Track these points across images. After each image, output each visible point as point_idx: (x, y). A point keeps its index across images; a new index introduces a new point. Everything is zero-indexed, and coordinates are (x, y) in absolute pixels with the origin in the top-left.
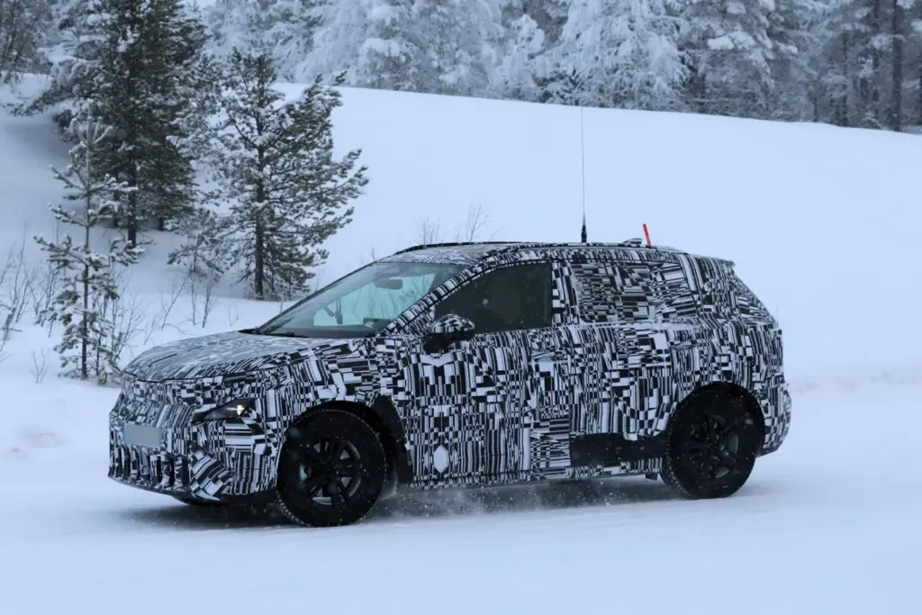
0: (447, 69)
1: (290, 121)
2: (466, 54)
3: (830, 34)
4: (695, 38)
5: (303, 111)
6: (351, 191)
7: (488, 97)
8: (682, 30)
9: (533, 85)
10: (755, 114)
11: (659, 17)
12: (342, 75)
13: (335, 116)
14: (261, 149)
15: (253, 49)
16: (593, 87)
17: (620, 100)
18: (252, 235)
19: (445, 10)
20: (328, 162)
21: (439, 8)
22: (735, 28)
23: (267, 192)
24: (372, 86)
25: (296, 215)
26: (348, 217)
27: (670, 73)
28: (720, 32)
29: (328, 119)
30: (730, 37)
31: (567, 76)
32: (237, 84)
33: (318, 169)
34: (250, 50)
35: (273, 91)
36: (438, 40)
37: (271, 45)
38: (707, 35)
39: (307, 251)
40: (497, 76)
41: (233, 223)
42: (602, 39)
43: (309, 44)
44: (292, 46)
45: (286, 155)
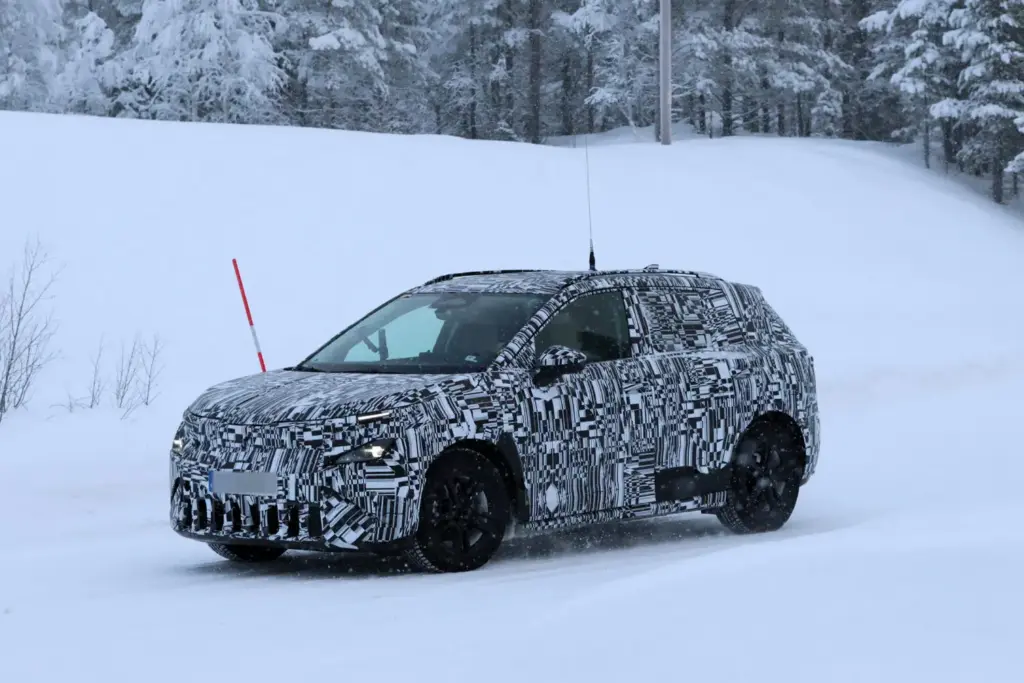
2: (21, 61)
3: (454, 30)
4: (293, 38)
7: (49, 112)
8: (278, 26)
9: (101, 97)
10: (367, 126)
11: (250, 12)
16: (173, 97)
17: (202, 114)
22: (342, 24)
27: (264, 78)
28: (323, 29)
30: (334, 34)
31: (141, 84)
38: (308, 34)
40: (58, 86)
42: (183, 40)
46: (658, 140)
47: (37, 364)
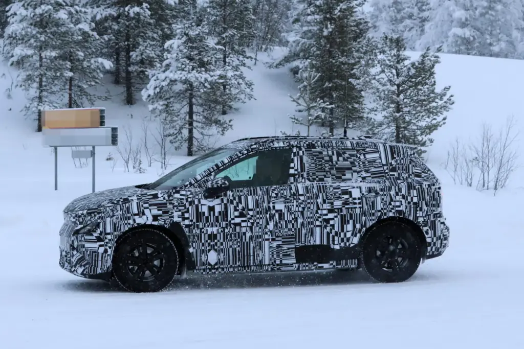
0: (494, 44)
1: (413, 71)
5: (420, 66)
6: (445, 107)
12: (440, 47)
13: (437, 69)
14: (398, 86)
15: (393, 34)
18: (394, 131)
19: (493, 13)
20: (433, 92)
21: (490, 12)
23: (402, 108)
24: (456, 52)
25: (417, 120)
26: (444, 121)
29: (433, 70)
32: (385, 52)
33: (428, 96)
34: (391, 34)
35: (404, 55)
36: (489, 29)
37: (403, 31)
39: (423, 139)
41: (384, 124)
43: (422, 31)
44: (414, 32)
45: (411, 89)
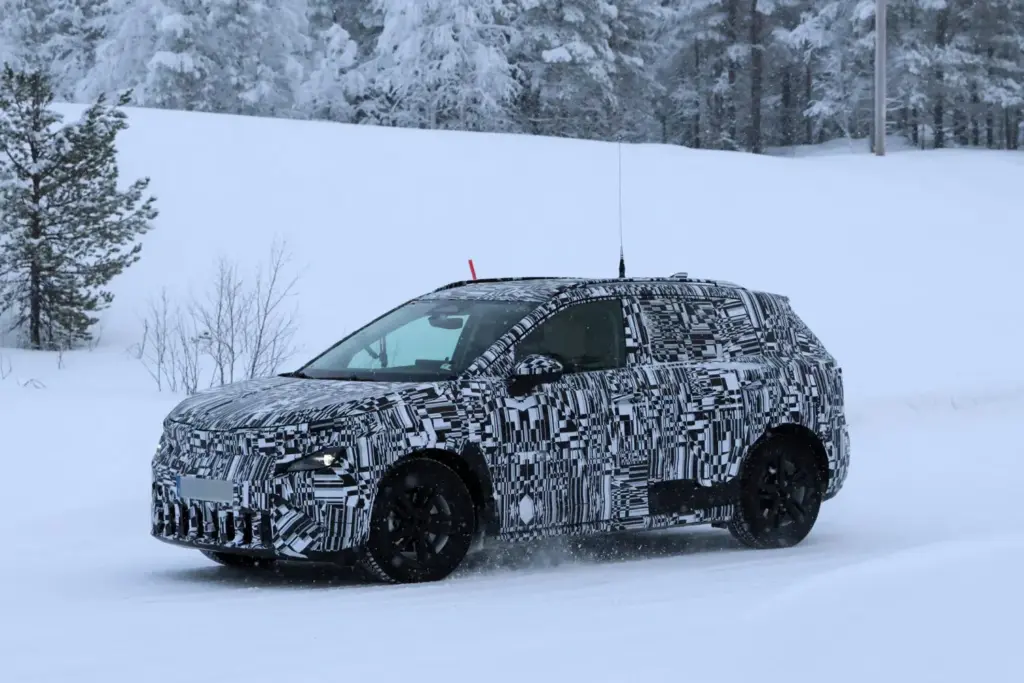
0: (247, 86)
1: (68, 146)
2: (269, 69)
3: (680, 44)
4: (527, 50)
5: (83, 135)
6: (138, 226)
7: (294, 118)
8: (512, 41)
9: (345, 104)
10: (596, 135)
11: (486, 26)
12: (128, 93)
13: (120, 141)
14: (37, 179)
15: (27, 65)
16: (412, 106)
17: (444, 118)
18: (27, 276)
19: (245, 20)
20: (111, 191)
21: (238, 17)
22: (573, 38)
23: (44, 227)
24: (163, 105)
25: (76, 252)
26: (135, 255)
27: (500, 89)
28: (556, 42)
29: (112, 143)
30: (566, 48)
31: (382, 93)
32: (9, 105)
33: (100, 201)
34: (24, 65)
35: (49, 112)
36: (237, 53)
37: (49, 60)
38: (541, 46)
39: (90, 293)
40: (304, 94)
41: (4, 262)
42: (422, 51)
43: (91, 59)
44: (72, 61)
45: (64, 185)
46: (872, 151)
47: (282, 356)
